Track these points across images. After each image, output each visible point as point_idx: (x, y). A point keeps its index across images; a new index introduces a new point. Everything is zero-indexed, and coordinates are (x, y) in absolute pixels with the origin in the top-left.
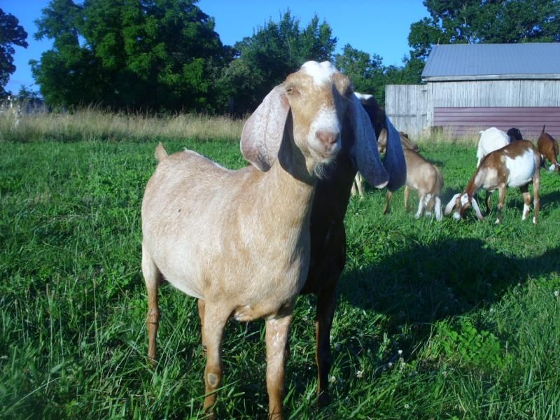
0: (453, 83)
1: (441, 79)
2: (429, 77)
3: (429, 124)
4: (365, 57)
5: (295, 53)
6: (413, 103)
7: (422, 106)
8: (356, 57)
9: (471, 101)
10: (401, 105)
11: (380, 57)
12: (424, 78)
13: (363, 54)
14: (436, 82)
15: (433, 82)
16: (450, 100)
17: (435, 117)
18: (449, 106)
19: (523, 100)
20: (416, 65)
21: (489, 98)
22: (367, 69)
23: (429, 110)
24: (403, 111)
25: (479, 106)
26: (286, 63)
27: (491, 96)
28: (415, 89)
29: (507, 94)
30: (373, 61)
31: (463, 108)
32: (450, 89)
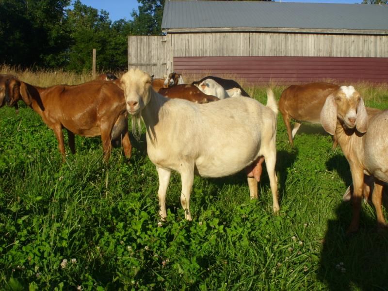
0: (190, 34)
1: (179, 30)
2: (168, 29)
3: (169, 72)
4: (94, 12)
5: (33, 6)
6: (154, 53)
7: (162, 57)
8: (86, 13)
9: (206, 51)
10: (142, 54)
11: (107, 12)
12: (164, 29)
13: (92, 9)
14: (174, 33)
15: (172, 33)
16: (187, 51)
17: (174, 65)
18: (187, 56)
19: (252, 50)
20: (145, 19)
21: (223, 49)
22: (96, 23)
23: (169, 60)
24: (145, 60)
25: (214, 56)
26: (24, 16)
27: (225, 47)
28: (155, 40)
29: (238, 45)
30: (101, 16)
31: (199, 57)
32: (188, 40)
